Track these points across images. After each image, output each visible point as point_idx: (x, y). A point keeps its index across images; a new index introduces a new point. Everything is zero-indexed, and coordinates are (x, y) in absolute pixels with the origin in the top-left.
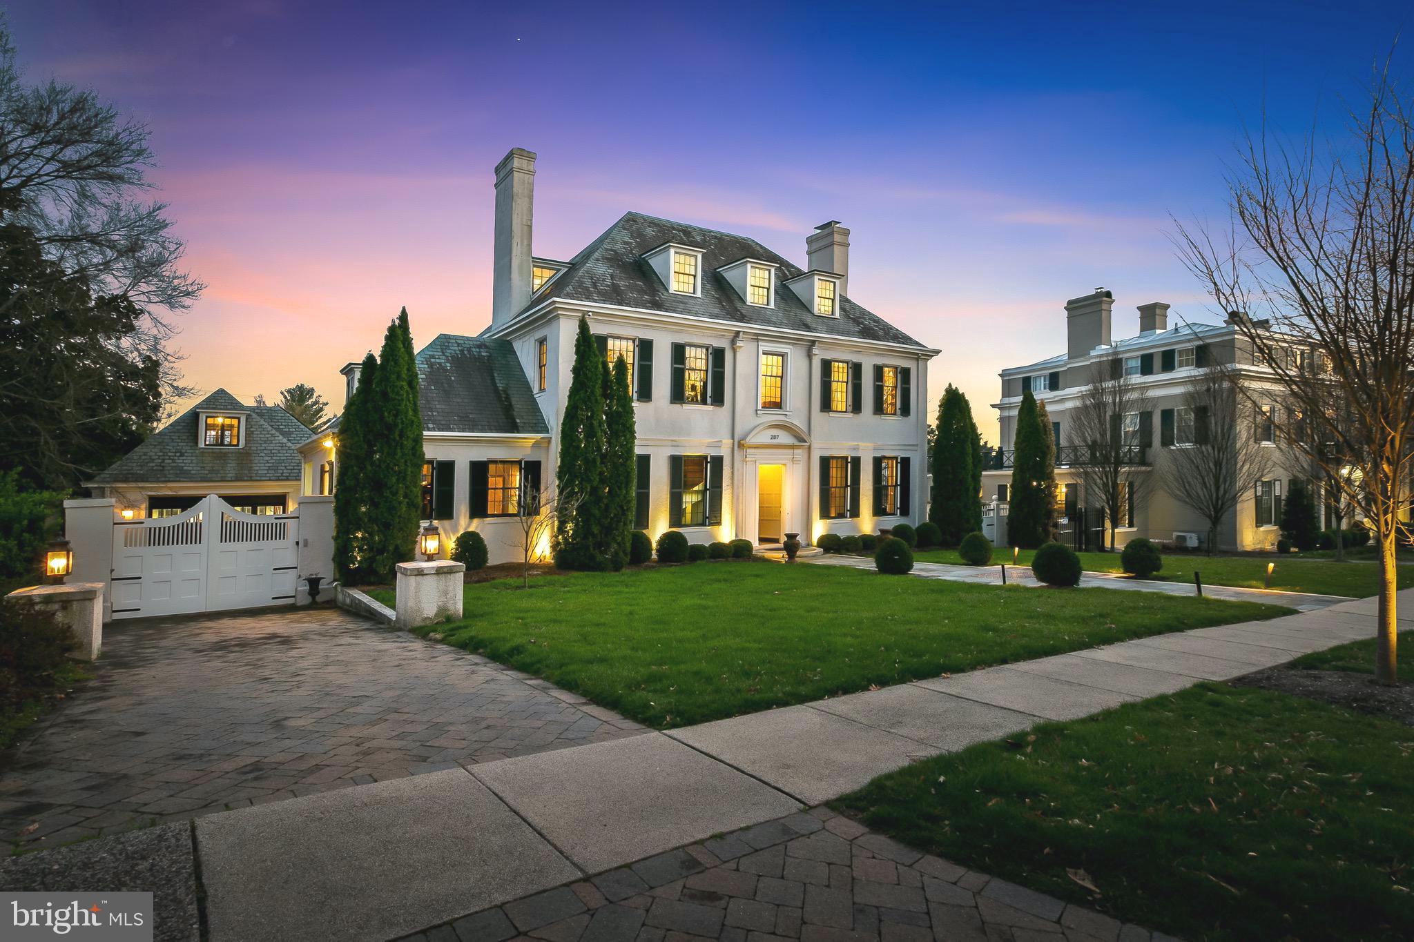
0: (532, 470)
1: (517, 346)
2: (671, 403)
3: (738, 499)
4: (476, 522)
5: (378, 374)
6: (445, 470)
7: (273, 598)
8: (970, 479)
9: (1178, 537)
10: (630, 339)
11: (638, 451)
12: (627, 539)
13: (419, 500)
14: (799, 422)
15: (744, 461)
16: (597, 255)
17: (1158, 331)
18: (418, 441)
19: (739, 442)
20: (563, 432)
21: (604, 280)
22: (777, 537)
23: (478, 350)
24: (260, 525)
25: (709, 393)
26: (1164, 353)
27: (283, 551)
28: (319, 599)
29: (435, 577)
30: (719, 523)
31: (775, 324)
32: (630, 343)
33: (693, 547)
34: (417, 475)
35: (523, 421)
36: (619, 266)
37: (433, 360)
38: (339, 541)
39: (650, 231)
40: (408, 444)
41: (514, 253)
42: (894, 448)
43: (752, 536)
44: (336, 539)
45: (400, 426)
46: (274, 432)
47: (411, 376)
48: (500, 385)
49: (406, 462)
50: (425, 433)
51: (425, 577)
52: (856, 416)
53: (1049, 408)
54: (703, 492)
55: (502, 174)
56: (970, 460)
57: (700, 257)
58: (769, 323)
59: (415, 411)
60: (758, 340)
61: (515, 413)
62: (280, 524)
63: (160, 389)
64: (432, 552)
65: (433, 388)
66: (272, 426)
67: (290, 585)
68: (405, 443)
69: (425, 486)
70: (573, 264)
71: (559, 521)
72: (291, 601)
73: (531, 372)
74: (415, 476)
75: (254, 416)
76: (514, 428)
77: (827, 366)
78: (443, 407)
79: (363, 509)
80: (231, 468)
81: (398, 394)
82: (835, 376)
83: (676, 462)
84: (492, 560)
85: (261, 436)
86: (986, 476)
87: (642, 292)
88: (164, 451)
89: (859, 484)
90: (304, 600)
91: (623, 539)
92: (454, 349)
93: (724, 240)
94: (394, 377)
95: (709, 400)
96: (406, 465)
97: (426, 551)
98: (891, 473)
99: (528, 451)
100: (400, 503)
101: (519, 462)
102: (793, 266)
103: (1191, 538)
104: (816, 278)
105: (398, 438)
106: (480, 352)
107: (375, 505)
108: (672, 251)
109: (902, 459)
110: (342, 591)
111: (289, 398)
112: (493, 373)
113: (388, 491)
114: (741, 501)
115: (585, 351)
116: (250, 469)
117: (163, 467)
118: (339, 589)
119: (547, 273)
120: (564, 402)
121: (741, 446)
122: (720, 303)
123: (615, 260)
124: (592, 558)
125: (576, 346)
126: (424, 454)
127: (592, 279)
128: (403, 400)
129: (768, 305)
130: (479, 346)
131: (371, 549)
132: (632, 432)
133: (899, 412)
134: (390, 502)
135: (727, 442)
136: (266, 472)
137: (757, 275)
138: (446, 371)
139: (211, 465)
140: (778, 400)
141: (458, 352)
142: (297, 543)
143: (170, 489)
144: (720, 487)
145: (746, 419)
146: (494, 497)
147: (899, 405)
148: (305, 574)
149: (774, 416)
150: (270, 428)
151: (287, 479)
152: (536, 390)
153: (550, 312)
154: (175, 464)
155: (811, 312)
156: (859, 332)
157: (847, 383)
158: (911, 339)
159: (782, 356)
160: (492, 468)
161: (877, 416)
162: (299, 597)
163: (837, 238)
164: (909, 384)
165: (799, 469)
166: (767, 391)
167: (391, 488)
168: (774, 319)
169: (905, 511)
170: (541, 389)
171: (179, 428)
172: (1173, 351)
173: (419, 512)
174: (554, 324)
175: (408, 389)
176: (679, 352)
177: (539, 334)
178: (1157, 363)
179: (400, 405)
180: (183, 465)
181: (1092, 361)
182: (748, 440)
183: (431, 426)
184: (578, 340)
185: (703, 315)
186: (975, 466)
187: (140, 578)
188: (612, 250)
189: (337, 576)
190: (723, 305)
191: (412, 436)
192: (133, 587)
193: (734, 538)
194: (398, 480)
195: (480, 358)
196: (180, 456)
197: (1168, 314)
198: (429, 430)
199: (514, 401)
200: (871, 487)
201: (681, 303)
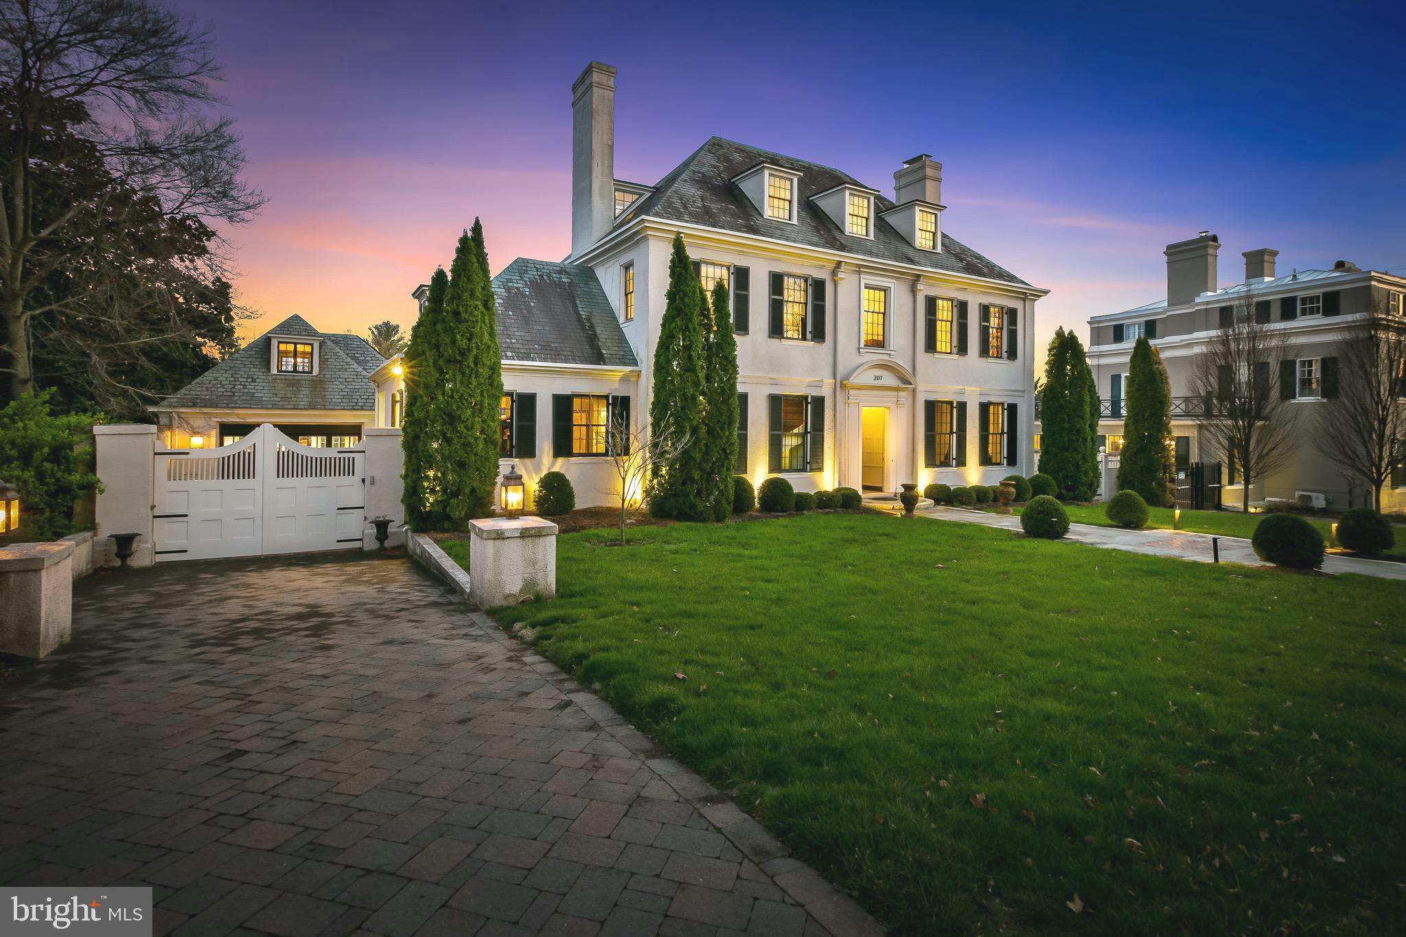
0: (621, 406)
1: (600, 273)
2: (770, 337)
3: (840, 444)
4: (560, 460)
5: (449, 293)
6: (526, 403)
7: (338, 541)
8: (1088, 428)
9: (1302, 497)
10: (724, 266)
11: (740, 388)
12: (730, 486)
13: (498, 436)
14: (903, 362)
15: (847, 403)
16: (684, 176)
17: (1267, 279)
18: (495, 369)
19: (841, 382)
20: (657, 364)
21: (694, 201)
22: (881, 485)
23: (558, 276)
24: (321, 459)
25: (809, 328)
26: (1283, 300)
27: (349, 489)
28: (387, 544)
29: (519, 541)
30: (821, 469)
31: (877, 256)
32: (725, 272)
33: (799, 495)
34: (494, 408)
35: (609, 352)
36: (709, 189)
37: (510, 284)
38: (408, 480)
39: (737, 157)
40: (484, 372)
41: (594, 175)
42: (1001, 393)
43: (856, 484)
44: (405, 477)
45: (475, 351)
46: (349, 360)
47: (486, 295)
48: (583, 314)
49: (482, 392)
50: (503, 362)
51: (507, 542)
52: (963, 358)
53: (1164, 355)
54: (803, 435)
55: (580, 92)
56: (1087, 409)
57: (795, 180)
58: (871, 254)
59: (492, 335)
60: (859, 272)
61: (600, 344)
62: (344, 458)
63: (232, 313)
64: (515, 507)
65: (511, 313)
66: (347, 354)
67: (356, 528)
68: (481, 370)
69: (505, 421)
70: (657, 189)
71: (654, 463)
72: (357, 545)
73: (615, 299)
74: (493, 409)
75: (329, 343)
76: (599, 358)
77: (931, 303)
78: (523, 334)
79: (435, 445)
80: (304, 395)
81: (471, 314)
82: (940, 315)
83: (775, 402)
84: (580, 504)
85: (335, 363)
86: (1102, 426)
87: (733, 215)
88: (236, 376)
89: (965, 431)
90: (371, 544)
91: (726, 486)
92: (533, 274)
93: (812, 169)
94: (466, 295)
95: (809, 336)
96: (482, 395)
97: (506, 505)
98: (998, 421)
99: (616, 385)
100: (476, 439)
101: (607, 397)
102: (886, 200)
103: (1317, 498)
104: (917, 209)
105: (472, 365)
106: (561, 278)
107: (448, 441)
108: (767, 173)
109: (1009, 405)
110: (412, 537)
111: (376, 333)
112: (575, 300)
113: (462, 426)
114: (843, 446)
115: (681, 274)
116: (324, 397)
117: (234, 392)
118: (409, 534)
119: (630, 198)
120: (655, 332)
121: (843, 386)
122: (818, 231)
123: (703, 182)
124: (692, 506)
125: (670, 267)
126: (502, 385)
127: (681, 199)
128: (477, 321)
129: (867, 236)
130: (560, 272)
131: (444, 491)
132: (735, 367)
133: (1005, 355)
134: (465, 438)
135: (829, 381)
136: (340, 401)
137: (856, 203)
138: (524, 296)
139: (283, 392)
140: (881, 338)
141: (537, 277)
142: (363, 480)
143: (238, 415)
144: (822, 430)
145: (846, 357)
146: (578, 433)
147: (1005, 348)
148: (371, 517)
149: (877, 356)
150: (345, 356)
151: (362, 409)
152: (621, 319)
153: (637, 233)
154: (246, 391)
155: (911, 246)
156: (963, 268)
157: (952, 322)
158: (1016, 278)
159: (885, 291)
160: (576, 402)
161: (984, 359)
162: (365, 541)
163: (929, 172)
164: (1016, 326)
165: (904, 412)
166: (870, 326)
167: (465, 422)
168: (875, 251)
169: (1012, 460)
170: (627, 319)
171: (251, 353)
172: (1294, 298)
173: (498, 450)
174: (642, 245)
175: (484, 310)
176: (777, 282)
177: (624, 259)
178: (1276, 311)
179: (473, 328)
180: (254, 391)
181: (1197, 308)
182: (851, 379)
183: (509, 354)
184: (672, 261)
185: (802, 242)
186: (1092, 415)
187: (186, 516)
188: (700, 173)
189: (407, 519)
190: (821, 234)
191: (488, 363)
192: (178, 525)
193: (837, 486)
194: (473, 413)
195: (560, 285)
196: (252, 382)
197: (1276, 261)
198: (507, 358)
199: (599, 330)
200: (978, 435)
201: (776, 229)
